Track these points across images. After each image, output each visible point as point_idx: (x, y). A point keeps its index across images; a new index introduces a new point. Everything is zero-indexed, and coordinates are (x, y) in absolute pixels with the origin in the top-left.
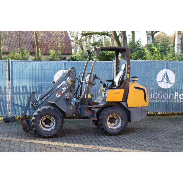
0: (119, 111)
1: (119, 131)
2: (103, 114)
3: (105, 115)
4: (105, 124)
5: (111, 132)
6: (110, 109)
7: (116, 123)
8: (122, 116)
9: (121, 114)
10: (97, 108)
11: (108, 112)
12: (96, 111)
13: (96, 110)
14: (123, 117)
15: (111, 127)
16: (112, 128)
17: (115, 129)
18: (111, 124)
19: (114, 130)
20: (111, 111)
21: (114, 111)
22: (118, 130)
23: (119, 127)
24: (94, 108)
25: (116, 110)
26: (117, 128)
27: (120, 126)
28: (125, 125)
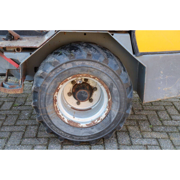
0: (101, 69)
1: (98, 132)
2: (41, 77)
3: (47, 79)
4: (49, 110)
5: (72, 136)
6: (66, 59)
7: (94, 102)
8: (112, 85)
9: (105, 78)
10: (25, 49)
11: (59, 70)
12: (22, 62)
13: (23, 57)
14: (115, 89)
15: (71, 118)
16: (76, 120)
17: (84, 125)
18: (78, 103)
19: (82, 128)
20: (70, 66)
21: (82, 68)
22: (96, 131)
23: (98, 119)
24: (14, 51)
25: (87, 63)
26: (93, 122)
27: (104, 116)
28: (118, 113)
